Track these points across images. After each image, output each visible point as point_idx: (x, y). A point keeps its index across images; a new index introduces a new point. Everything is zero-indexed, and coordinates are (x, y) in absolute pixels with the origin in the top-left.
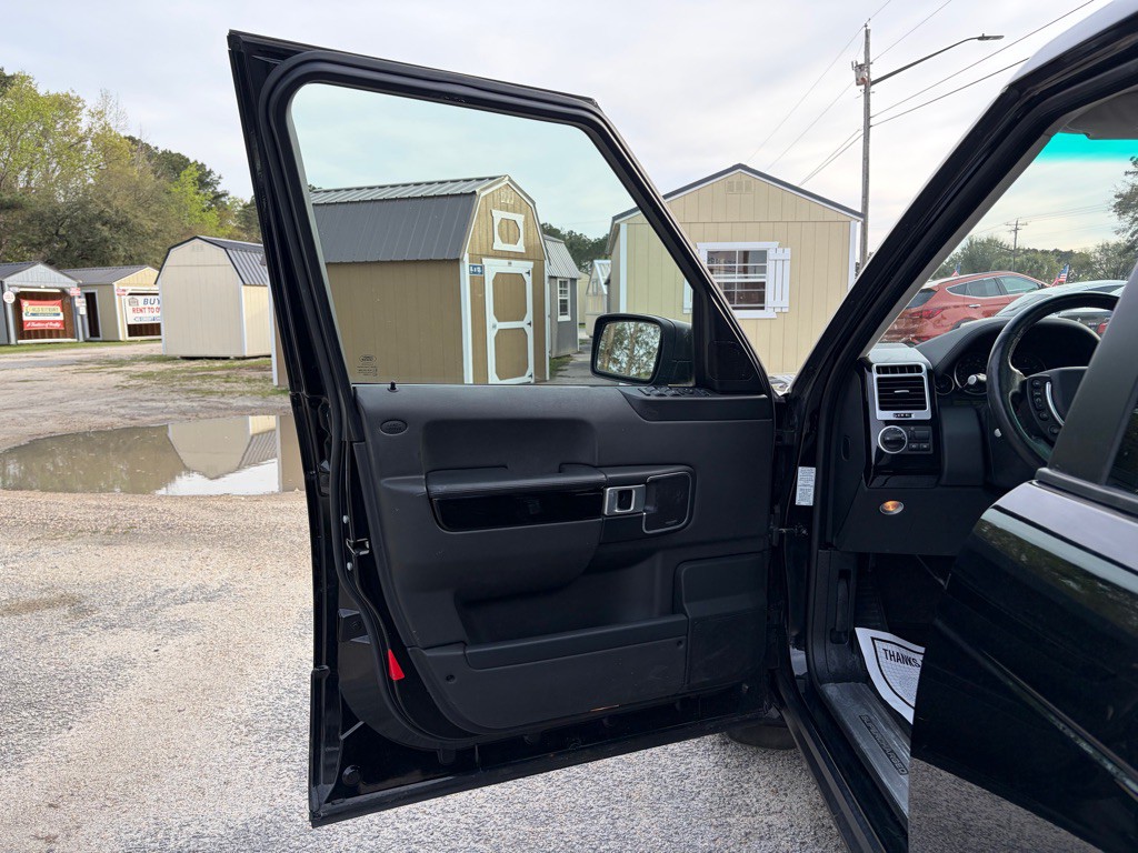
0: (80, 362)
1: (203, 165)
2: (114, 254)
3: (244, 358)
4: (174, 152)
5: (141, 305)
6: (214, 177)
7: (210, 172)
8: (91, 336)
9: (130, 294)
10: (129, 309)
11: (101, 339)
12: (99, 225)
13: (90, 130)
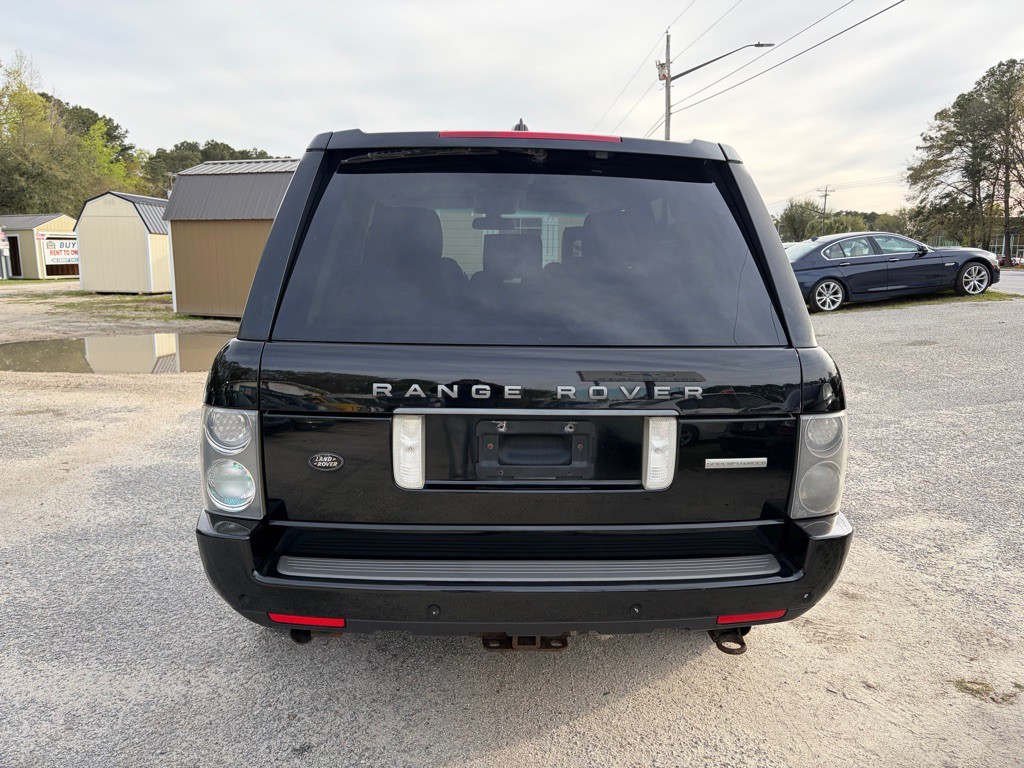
0: (10, 296)
1: (110, 120)
2: (31, 202)
3: (151, 294)
4: (84, 107)
5: (58, 248)
6: (121, 131)
7: (117, 127)
8: (13, 274)
9: (48, 238)
10: (47, 252)
11: (22, 277)
12: (17, 177)
13: (7, 87)
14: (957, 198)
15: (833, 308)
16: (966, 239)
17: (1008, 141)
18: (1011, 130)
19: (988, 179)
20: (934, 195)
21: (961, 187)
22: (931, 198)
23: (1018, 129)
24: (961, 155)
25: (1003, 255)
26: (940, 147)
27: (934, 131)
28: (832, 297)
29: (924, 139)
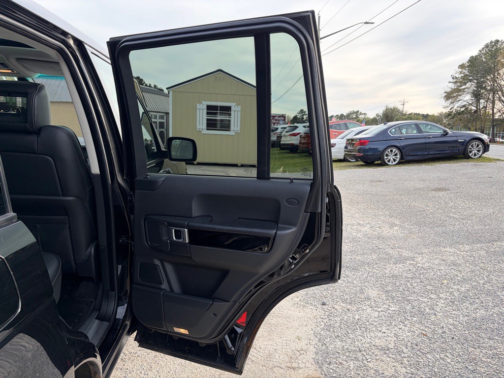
14: (468, 108)
15: (394, 163)
16: (472, 128)
17: (494, 80)
18: (496, 75)
19: (484, 99)
20: (457, 106)
21: (471, 102)
22: (455, 107)
23: (499, 74)
24: (471, 86)
25: (491, 137)
26: (461, 82)
27: (458, 74)
28: (394, 157)
29: (453, 78)
